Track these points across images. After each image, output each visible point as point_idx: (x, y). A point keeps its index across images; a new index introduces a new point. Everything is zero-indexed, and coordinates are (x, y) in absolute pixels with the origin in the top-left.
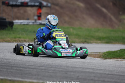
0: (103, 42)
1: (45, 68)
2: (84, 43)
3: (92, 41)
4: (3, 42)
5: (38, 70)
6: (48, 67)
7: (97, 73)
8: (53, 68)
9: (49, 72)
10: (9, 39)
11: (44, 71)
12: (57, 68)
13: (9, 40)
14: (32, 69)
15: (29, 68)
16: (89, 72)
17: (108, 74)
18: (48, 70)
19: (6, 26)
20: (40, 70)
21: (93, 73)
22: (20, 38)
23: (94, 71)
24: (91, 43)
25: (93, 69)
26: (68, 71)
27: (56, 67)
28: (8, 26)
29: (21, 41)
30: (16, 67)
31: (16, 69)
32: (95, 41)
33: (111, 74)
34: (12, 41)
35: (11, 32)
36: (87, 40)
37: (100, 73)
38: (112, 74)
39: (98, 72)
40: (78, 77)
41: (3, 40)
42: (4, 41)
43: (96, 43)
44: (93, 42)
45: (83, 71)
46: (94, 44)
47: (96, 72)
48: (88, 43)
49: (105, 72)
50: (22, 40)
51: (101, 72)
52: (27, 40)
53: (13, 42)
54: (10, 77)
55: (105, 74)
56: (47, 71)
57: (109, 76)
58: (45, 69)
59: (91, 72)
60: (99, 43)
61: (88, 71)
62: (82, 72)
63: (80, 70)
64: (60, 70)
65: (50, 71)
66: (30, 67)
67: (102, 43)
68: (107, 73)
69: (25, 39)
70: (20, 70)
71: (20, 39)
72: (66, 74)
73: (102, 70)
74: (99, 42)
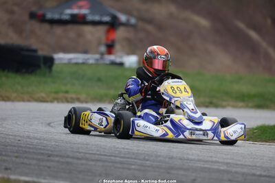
0: (250, 105)
1: (122, 159)
2: (207, 107)
3: (224, 103)
4: (29, 101)
5: (106, 164)
6: (128, 158)
7: (236, 172)
8: (140, 159)
9: (129, 169)
10: (43, 95)
11: (119, 165)
12: (147, 160)
13: (43, 98)
14: (93, 160)
15: (87, 159)
16: (218, 171)
17: (260, 176)
18: (127, 164)
19: (38, 67)
20: (111, 164)
21: (228, 172)
22: (67, 92)
23: (230, 169)
24: (223, 107)
25: (227, 164)
26: (172, 168)
27: (147, 158)
28: (42, 65)
29: (70, 100)
30: (57, 156)
31: (58, 162)
33: (265, 176)
34: (50, 98)
35: (49, 80)
36: (215, 101)
37: (243, 174)
38: (269, 176)
39: (239, 170)
40: (195, 180)
41: (30, 97)
42: (33, 98)
43: (234, 107)
44: (228, 105)
45: (205, 168)
47: (234, 170)
48: (216, 106)
49: (254, 172)
50: (72, 98)
51: (245, 170)
52: (83, 96)
53: (52, 102)
54: (45, 179)
55: (254, 175)
56: (126, 166)
57: (263, 178)
58: (121, 163)
59: (224, 171)
60: (241, 107)
61: (216, 167)
62: (203, 170)
63: (200, 165)
64: (155, 163)
65: (133, 167)
66: (88, 156)
67: (247, 107)
68: (258, 173)
69: (79, 96)
70: (68, 163)
71: (66, 95)
72: (168, 173)
73: (246, 165)
74: (241, 104)
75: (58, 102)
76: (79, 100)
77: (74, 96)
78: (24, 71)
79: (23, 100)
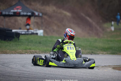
0: (109, 53)
2: (91, 54)
3: (98, 52)
4: (15, 54)
10: (20, 50)
13: (21, 52)
19: (13, 37)
22: (30, 49)
24: (98, 54)
28: (15, 37)
29: (32, 53)
32: (101, 52)
34: (24, 52)
35: (20, 43)
36: (94, 51)
41: (15, 52)
42: (17, 52)
43: (102, 54)
44: (100, 53)
46: (101, 55)
48: (95, 54)
50: (33, 52)
52: (38, 51)
53: (25, 54)
60: (105, 54)
67: (108, 54)
69: (36, 51)
75: (27, 54)
76: (36, 52)
77: (33, 51)
78: (7, 39)
79: (12, 53)
